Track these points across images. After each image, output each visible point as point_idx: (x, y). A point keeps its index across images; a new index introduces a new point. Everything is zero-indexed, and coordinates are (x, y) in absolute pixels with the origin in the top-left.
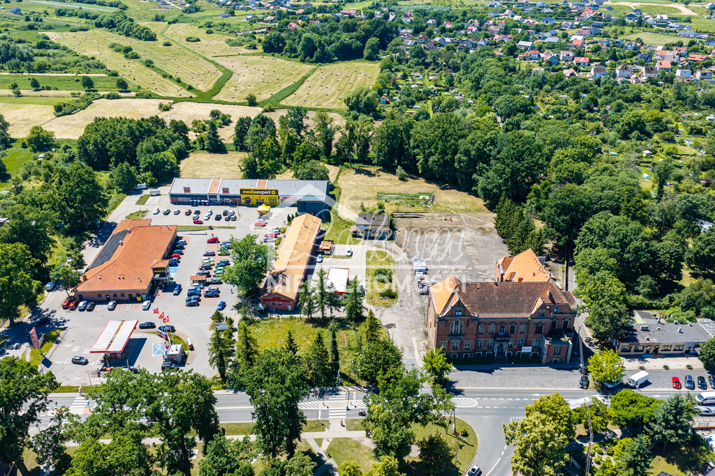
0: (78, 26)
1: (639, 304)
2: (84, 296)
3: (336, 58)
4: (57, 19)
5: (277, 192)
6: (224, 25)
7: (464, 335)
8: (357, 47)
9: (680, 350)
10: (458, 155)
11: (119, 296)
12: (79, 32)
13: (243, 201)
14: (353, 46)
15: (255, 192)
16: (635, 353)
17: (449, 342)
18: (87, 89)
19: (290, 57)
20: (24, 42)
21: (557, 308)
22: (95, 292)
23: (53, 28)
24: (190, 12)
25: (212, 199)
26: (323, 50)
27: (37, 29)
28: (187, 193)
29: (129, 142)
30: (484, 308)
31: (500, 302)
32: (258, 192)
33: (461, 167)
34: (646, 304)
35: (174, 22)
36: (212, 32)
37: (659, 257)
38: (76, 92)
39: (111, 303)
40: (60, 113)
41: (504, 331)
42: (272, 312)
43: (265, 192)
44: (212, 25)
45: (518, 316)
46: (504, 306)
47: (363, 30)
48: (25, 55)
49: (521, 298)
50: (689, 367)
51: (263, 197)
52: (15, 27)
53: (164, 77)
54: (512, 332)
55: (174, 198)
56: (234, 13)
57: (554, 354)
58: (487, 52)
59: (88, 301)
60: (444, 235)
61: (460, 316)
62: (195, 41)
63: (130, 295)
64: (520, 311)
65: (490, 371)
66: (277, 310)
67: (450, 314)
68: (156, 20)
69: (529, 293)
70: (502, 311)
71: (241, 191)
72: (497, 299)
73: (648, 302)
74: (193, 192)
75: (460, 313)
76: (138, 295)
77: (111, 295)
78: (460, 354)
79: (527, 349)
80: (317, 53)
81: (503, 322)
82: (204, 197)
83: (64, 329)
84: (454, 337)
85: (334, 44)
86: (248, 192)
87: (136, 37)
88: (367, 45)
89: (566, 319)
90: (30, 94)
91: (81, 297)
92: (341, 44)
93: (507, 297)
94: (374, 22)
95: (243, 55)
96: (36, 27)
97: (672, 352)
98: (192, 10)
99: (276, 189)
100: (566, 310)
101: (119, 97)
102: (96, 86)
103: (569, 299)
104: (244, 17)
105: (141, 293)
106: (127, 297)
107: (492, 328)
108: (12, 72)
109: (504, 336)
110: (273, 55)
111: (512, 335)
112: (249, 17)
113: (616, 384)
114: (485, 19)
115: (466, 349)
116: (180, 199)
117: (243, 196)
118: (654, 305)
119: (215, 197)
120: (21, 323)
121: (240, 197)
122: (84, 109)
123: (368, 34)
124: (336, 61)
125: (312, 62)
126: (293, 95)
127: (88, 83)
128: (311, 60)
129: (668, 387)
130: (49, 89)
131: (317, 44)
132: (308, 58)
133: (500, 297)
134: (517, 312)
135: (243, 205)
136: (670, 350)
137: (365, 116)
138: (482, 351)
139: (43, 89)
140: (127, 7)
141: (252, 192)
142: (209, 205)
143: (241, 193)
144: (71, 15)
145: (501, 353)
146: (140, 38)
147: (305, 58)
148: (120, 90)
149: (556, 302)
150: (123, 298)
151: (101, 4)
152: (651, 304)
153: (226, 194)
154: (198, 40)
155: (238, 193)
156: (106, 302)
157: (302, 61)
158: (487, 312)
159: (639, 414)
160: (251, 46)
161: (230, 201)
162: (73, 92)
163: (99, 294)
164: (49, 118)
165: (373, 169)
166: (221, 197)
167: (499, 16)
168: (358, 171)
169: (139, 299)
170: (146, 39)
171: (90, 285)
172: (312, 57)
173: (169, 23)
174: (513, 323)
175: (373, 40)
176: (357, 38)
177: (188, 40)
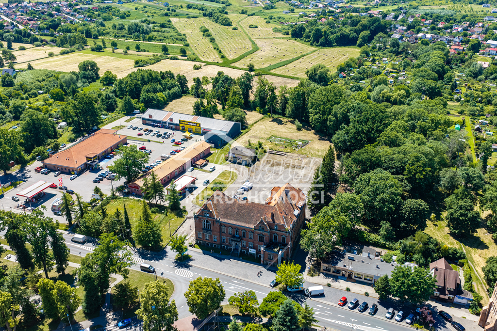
0: (192, 15)
1: (375, 242)
2: (47, 166)
3: (335, 44)
4: (185, 10)
5: (200, 124)
6: (280, 18)
7: (212, 231)
8: (353, 37)
9: (370, 280)
10: (330, 116)
11: (64, 170)
12: (192, 19)
13: (181, 128)
14: (351, 36)
15: (188, 123)
16: (334, 274)
17: (203, 234)
18: (164, 53)
19: (305, 41)
20: (156, 23)
21: (276, 226)
22: (52, 165)
23: (178, 16)
24: (268, 9)
25: (164, 124)
26: (326, 38)
27: (169, 16)
28: (151, 119)
29: (138, 84)
30: (225, 216)
31: (238, 214)
32: (189, 123)
33: (330, 125)
34: (380, 243)
35: (252, 15)
36: (270, 23)
37: (402, 210)
38: (156, 54)
39: (57, 173)
40: (136, 66)
41: (239, 234)
42: (133, 195)
43: (193, 124)
44: (272, 17)
45: (246, 226)
46: (239, 217)
47: (361, 26)
48: (145, 31)
49: (253, 214)
50: (367, 294)
51: (192, 127)
52: (158, 14)
53: (215, 49)
54: (244, 236)
55: (144, 121)
56: (294, 10)
57: (269, 259)
58: (438, 46)
59: (48, 169)
60: (287, 170)
61: (208, 217)
62: (254, 28)
63: (69, 170)
64: (249, 223)
65: (221, 259)
66: (136, 194)
67: (201, 215)
68: (242, 13)
69: (259, 212)
70: (237, 220)
71: (180, 121)
72: (236, 211)
73: (382, 242)
74: (154, 118)
75: (208, 215)
76: (73, 171)
77: (60, 168)
78: (211, 244)
79: (252, 251)
80: (322, 40)
81: (237, 228)
82: (159, 122)
83: (24, 181)
84: (206, 231)
85: (337, 34)
86: (183, 123)
87: (220, 23)
88: (360, 36)
89: (284, 236)
90: (133, 53)
91: (45, 166)
92: (341, 34)
93: (243, 211)
94: (372, 20)
95: (276, 38)
96: (169, 14)
97: (363, 280)
98: (269, 7)
99: (199, 122)
100: (282, 229)
101: (177, 59)
102: (169, 52)
103: (288, 222)
104: (297, 13)
105: (74, 170)
106: (67, 171)
107: (231, 231)
108: (135, 40)
109: (239, 238)
110: (295, 39)
111: (244, 239)
112: (300, 13)
113: (294, 290)
114: (476, 22)
115: (214, 241)
116: (147, 122)
117: (181, 125)
118: (387, 246)
119: (166, 123)
120: (10, 174)
121: (179, 125)
122: (153, 64)
123: (365, 28)
124: (335, 46)
125: (317, 46)
126: (284, 67)
127: (165, 49)
128: (317, 44)
129: (335, 303)
130: (145, 51)
131: (323, 33)
132: (315, 43)
133: (238, 210)
134: (247, 223)
135: (180, 131)
136: (362, 278)
137: (316, 84)
138: (226, 245)
139: (142, 51)
140: (231, 5)
141: (186, 123)
142: (162, 128)
143: (180, 123)
144: (194, 8)
145: (236, 249)
146: (222, 24)
147: (313, 43)
148: (182, 54)
149: (276, 221)
150: (54, 169)
151: (217, 2)
152: (385, 244)
153: (171, 122)
154: (256, 27)
155: (178, 123)
156: (55, 171)
157: (311, 45)
158: (227, 218)
159: (271, 309)
160: (285, 33)
161: (174, 127)
162: (154, 54)
163: (55, 166)
164: (131, 67)
165: (284, 120)
166: (169, 123)
167: (493, 20)
168: (275, 120)
169: (73, 173)
170: (226, 25)
171: (51, 160)
172: (317, 42)
173: (249, 16)
174: (245, 230)
175: (366, 33)
176: (355, 31)
177: (250, 27)
